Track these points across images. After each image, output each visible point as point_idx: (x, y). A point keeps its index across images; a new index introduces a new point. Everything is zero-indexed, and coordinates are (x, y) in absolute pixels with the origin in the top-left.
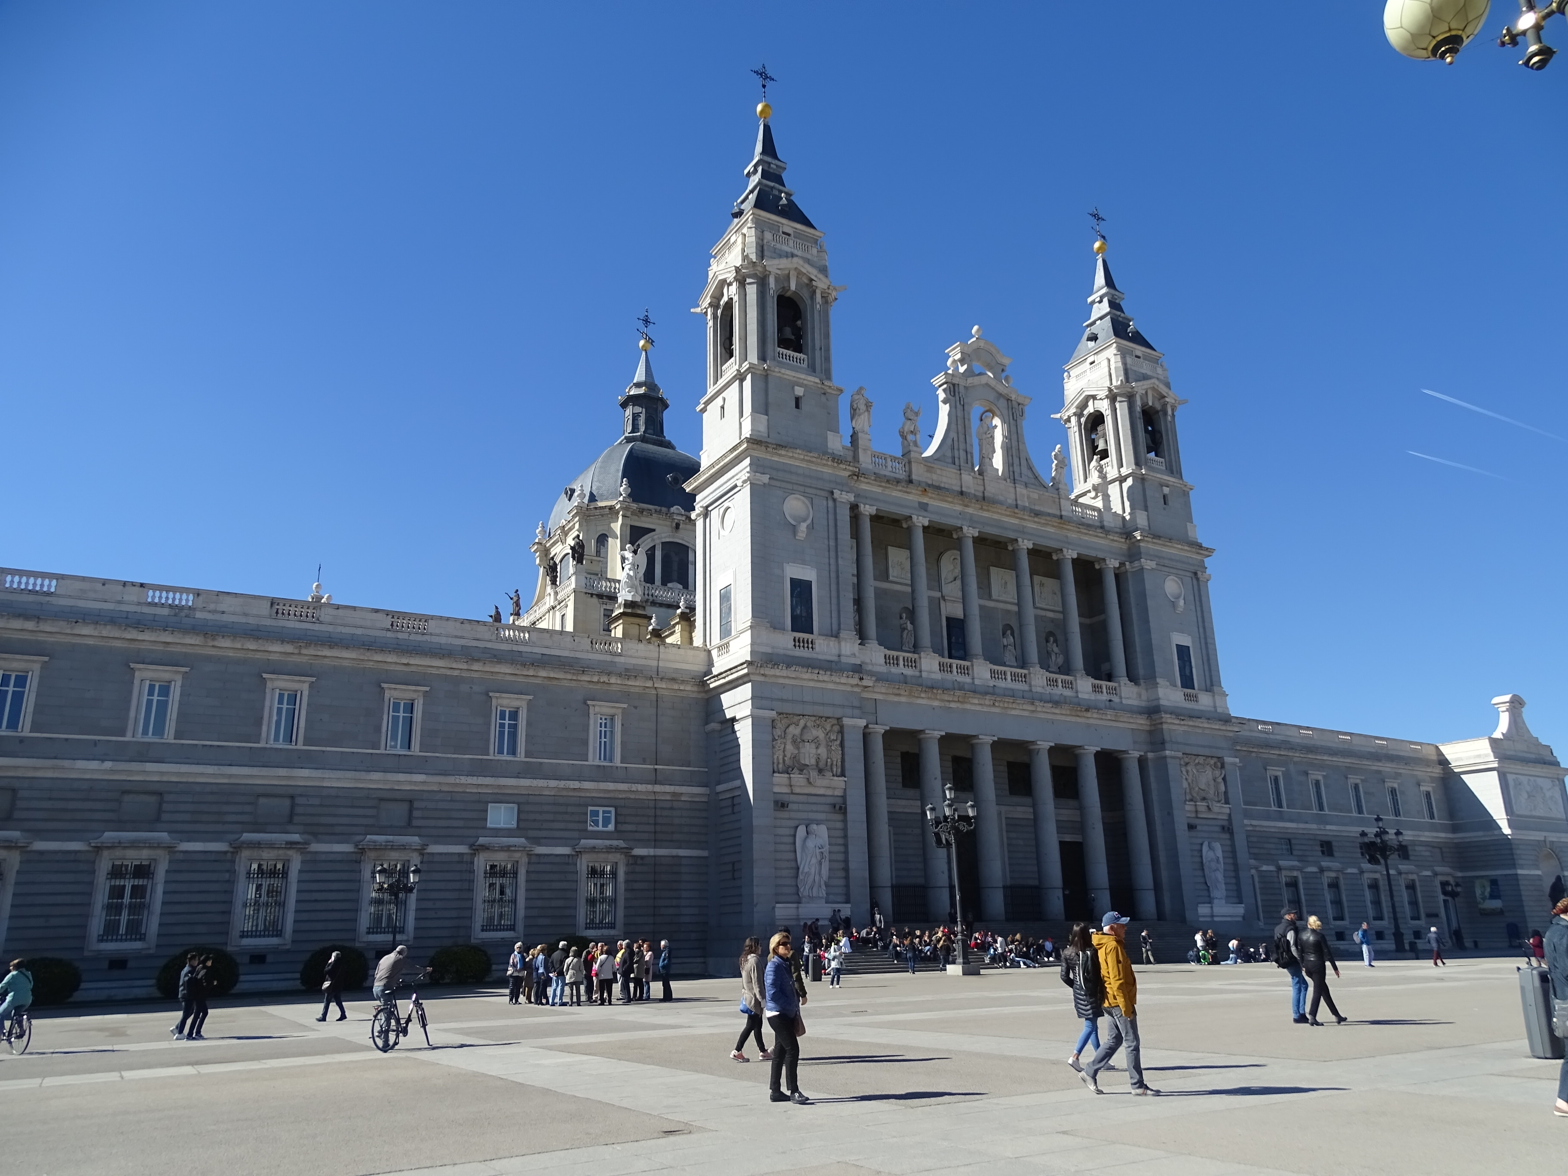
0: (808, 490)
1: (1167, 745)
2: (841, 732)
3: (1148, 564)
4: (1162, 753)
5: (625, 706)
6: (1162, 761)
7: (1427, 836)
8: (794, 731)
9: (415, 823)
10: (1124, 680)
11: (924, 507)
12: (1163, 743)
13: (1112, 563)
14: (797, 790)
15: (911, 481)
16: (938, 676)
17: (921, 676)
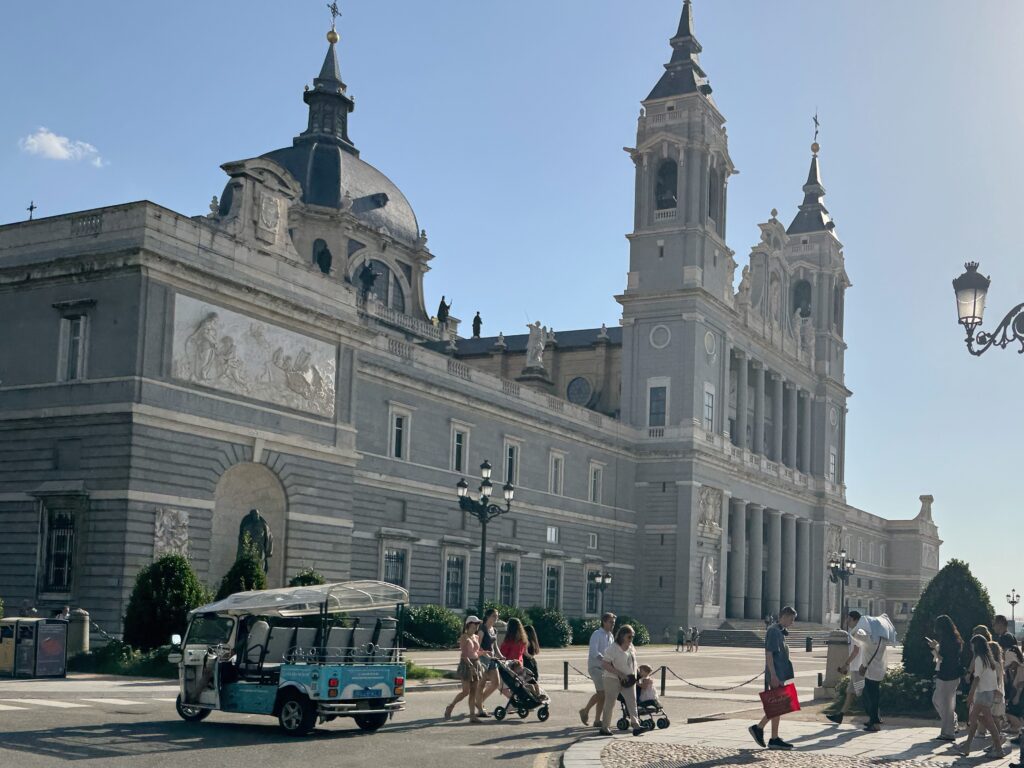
0: (715, 329)
1: (826, 518)
2: (721, 499)
3: (829, 399)
4: (821, 523)
5: (605, 464)
6: (821, 529)
7: (880, 576)
8: (704, 496)
9: (518, 536)
10: (809, 473)
11: (750, 345)
12: (823, 516)
13: (812, 395)
14: (704, 535)
15: (746, 326)
16: (749, 464)
17: (743, 464)
